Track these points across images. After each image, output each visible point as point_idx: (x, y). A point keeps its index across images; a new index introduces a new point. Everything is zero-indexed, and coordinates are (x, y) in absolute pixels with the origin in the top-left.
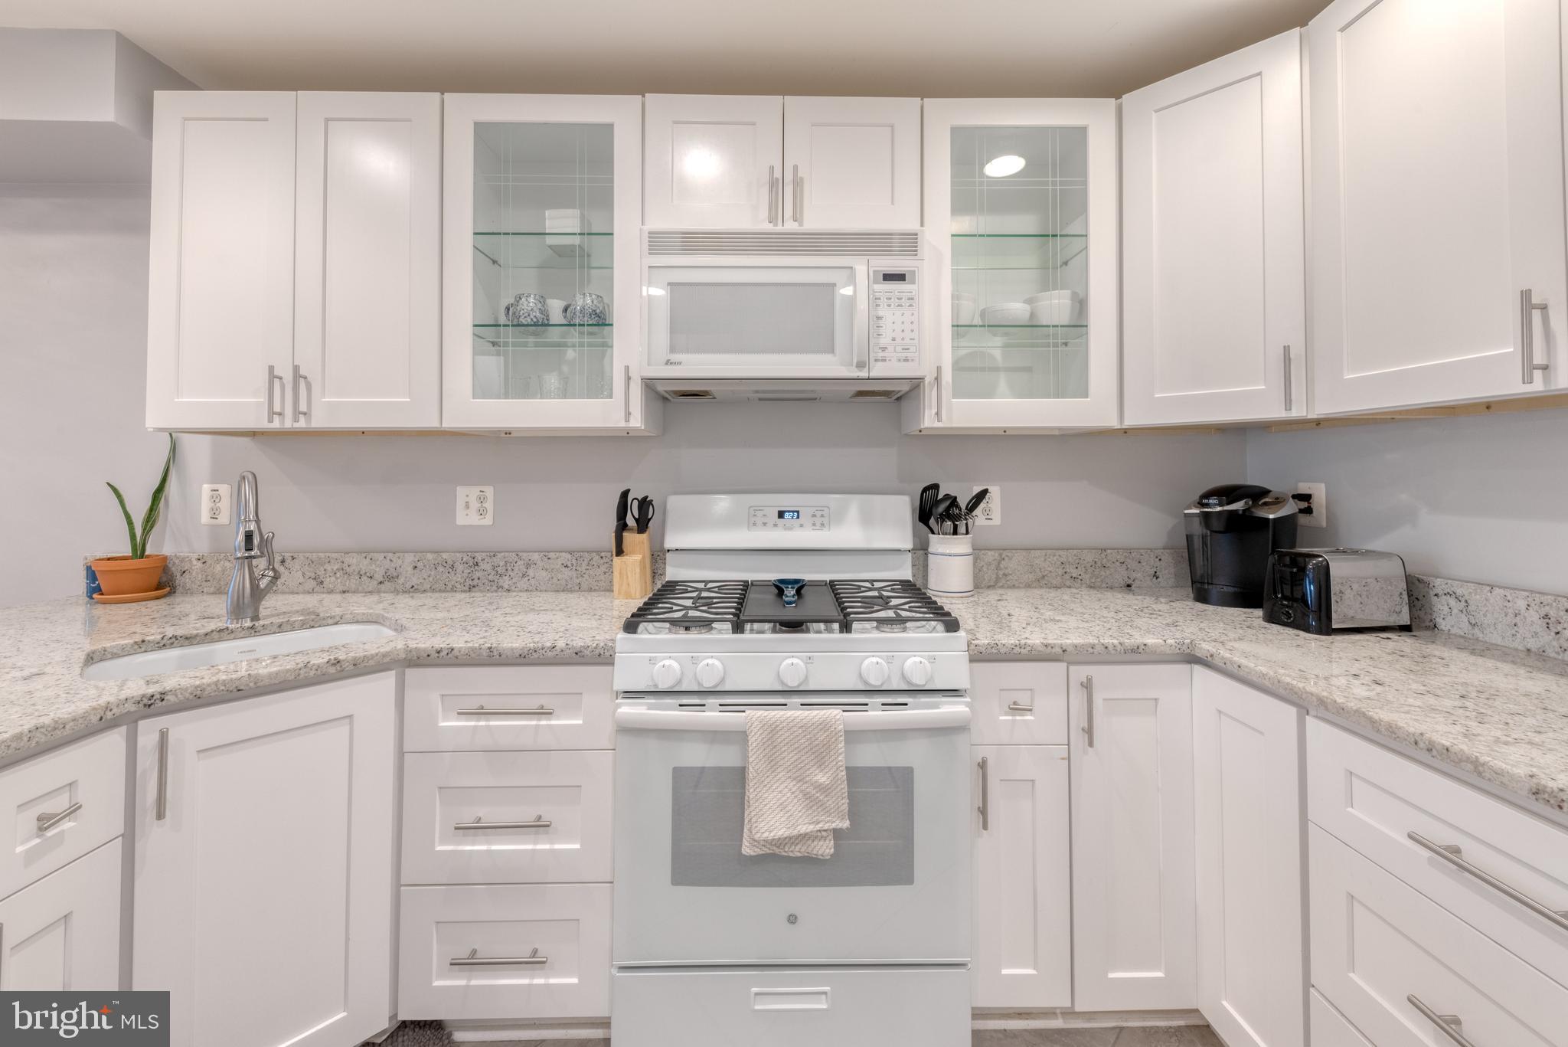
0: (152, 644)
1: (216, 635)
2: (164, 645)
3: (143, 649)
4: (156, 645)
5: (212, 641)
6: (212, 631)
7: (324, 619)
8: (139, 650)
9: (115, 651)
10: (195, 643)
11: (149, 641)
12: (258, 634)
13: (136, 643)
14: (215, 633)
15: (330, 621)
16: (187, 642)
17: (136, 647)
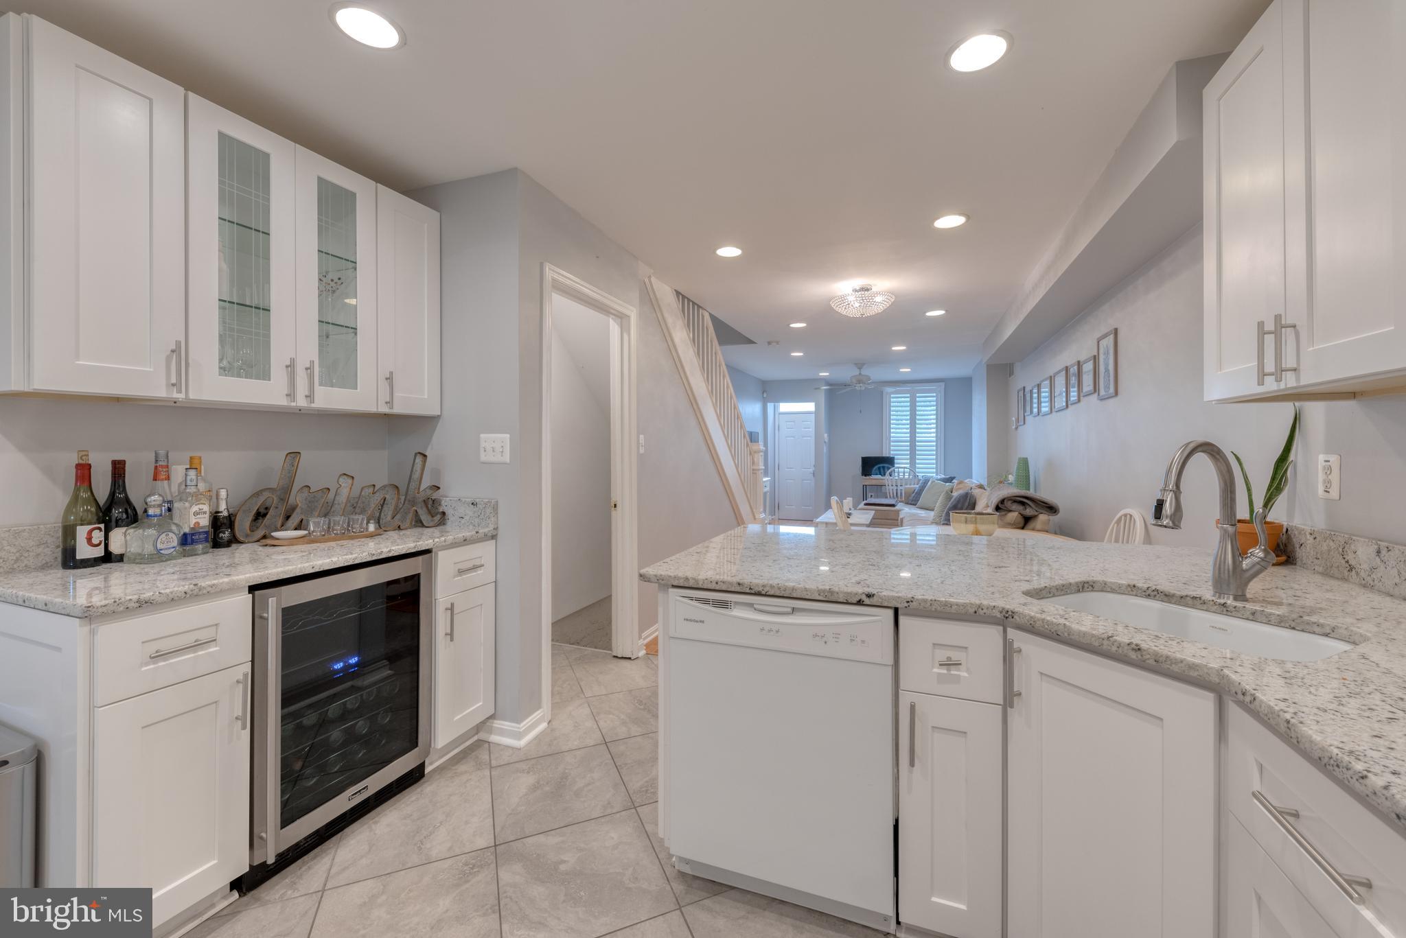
0: (1140, 591)
1: (1190, 602)
2: (1149, 595)
3: (1134, 593)
4: (1144, 593)
5: (1187, 605)
6: (1186, 596)
7: (1308, 624)
8: (1131, 593)
9: (1114, 587)
10: (1173, 602)
11: (1138, 588)
12: (1229, 614)
13: (1129, 585)
14: (1189, 598)
15: (1317, 629)
16: (1166, 599)
17: (1129, 589)
